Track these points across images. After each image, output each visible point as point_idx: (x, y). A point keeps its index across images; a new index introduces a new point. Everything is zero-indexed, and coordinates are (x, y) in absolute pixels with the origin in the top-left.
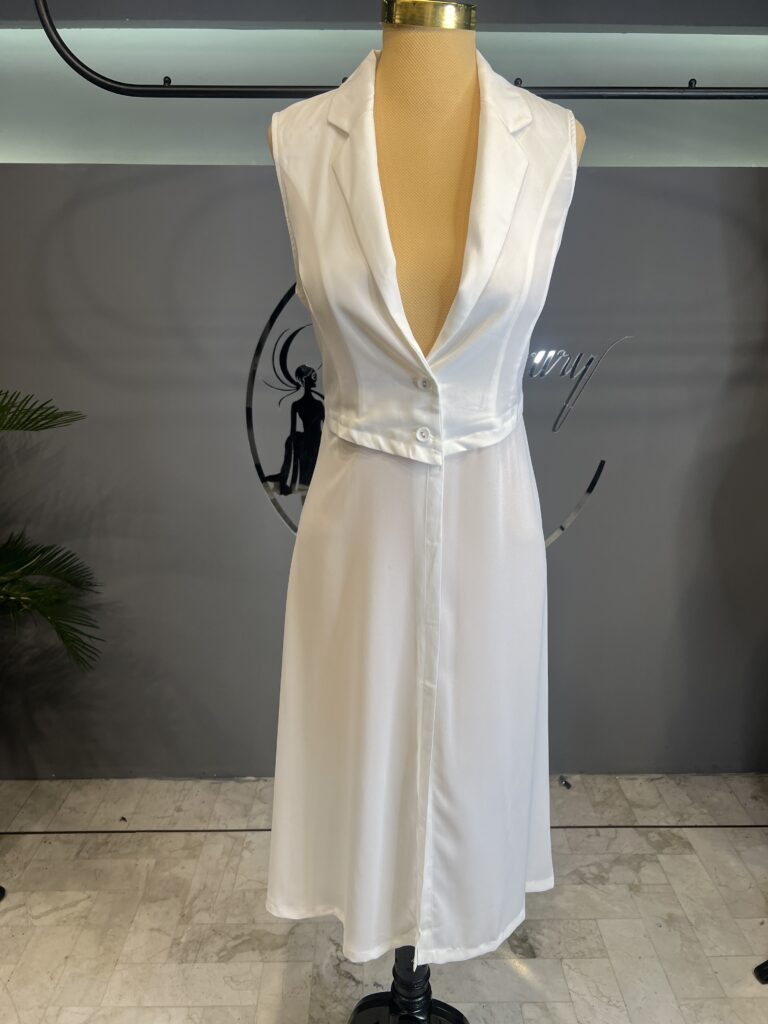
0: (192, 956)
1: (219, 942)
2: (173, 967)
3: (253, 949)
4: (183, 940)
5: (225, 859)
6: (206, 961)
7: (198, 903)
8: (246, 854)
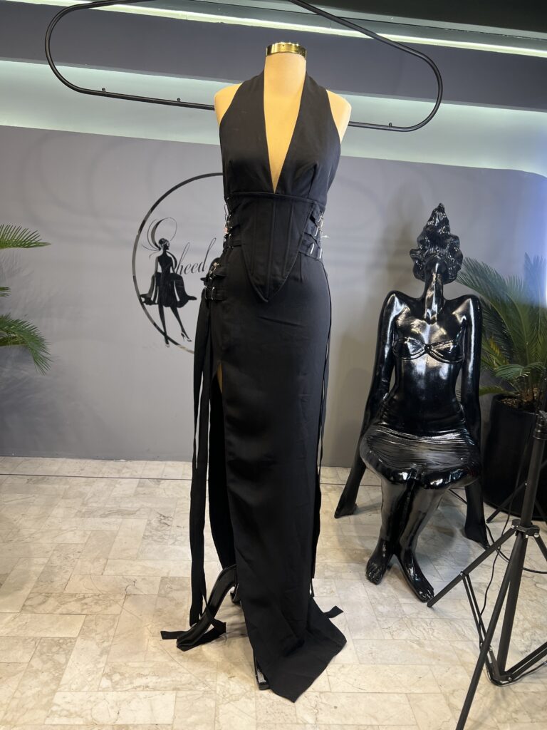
0: (86, 516)
1: (101, 512)
2: (78, 519)
3: (119, 515)
4: (84, 511)
5: (106, 487)
6: (94, 517)
7: (91, 500)
8: (117, 486)
